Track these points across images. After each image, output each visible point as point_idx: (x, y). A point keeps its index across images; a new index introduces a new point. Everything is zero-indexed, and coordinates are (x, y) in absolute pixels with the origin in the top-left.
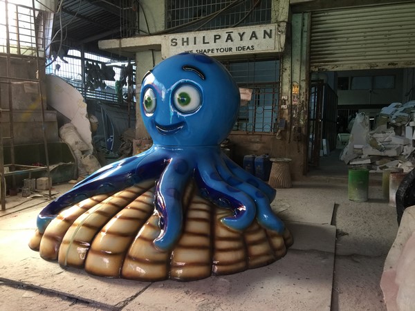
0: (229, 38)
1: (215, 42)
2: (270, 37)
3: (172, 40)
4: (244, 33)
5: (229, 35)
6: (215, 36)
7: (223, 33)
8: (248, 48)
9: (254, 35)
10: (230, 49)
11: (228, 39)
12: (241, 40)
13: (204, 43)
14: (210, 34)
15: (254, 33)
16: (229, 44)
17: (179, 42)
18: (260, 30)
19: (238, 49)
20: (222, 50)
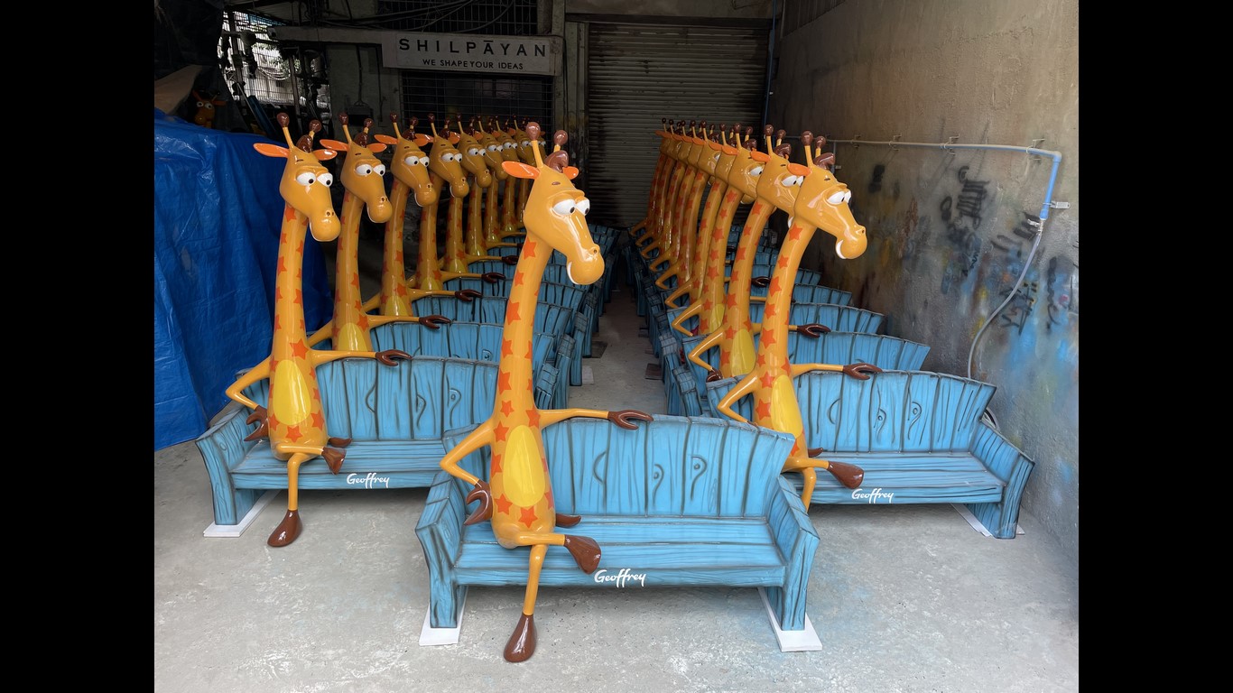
0: (488, 49)
1: (468, 52)
2: (543, 54)
3: (401, 42)
4: (508, 45)
5: (488, 45)
6: (468, 43)
7: (480, 41)
8: (515, 66)
9: (522, 50)
10: (491, 65)
11: (486, 50)
12: (505, 54)
13: (452, 51)
14: (461, 40)
15: (522, 46)
16: (489, 57)
17: (413, 45)
18: (530, 43)
19: (501, 65)
20: (479, 65)
